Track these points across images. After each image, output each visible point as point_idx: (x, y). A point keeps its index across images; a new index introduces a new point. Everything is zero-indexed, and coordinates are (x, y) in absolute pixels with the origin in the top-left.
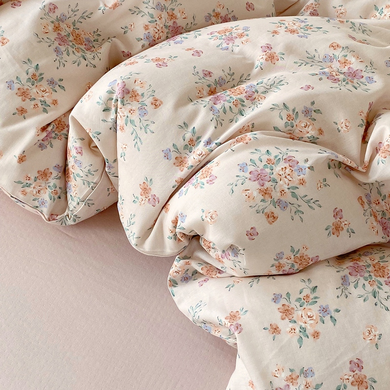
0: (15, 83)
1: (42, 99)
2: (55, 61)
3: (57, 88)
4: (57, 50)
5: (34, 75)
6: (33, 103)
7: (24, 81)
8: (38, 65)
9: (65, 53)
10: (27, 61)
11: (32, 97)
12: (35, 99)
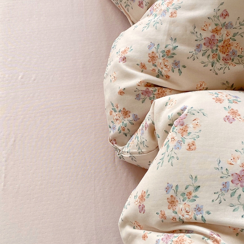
0: (155, 47)
1: (161, 70)
2: (190, 52)
3: (176, 70)
4: (198, 46)
5: (169, 51)
6: (153, 67)
7: (159, 50)
8: (177, 46)
9: (202, 52)
10: (173, 39)
11: (155, 64)
12: (156, 66)
